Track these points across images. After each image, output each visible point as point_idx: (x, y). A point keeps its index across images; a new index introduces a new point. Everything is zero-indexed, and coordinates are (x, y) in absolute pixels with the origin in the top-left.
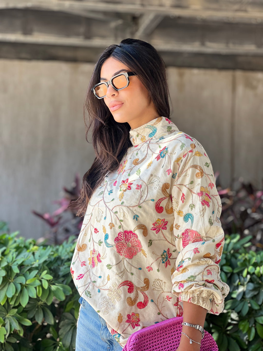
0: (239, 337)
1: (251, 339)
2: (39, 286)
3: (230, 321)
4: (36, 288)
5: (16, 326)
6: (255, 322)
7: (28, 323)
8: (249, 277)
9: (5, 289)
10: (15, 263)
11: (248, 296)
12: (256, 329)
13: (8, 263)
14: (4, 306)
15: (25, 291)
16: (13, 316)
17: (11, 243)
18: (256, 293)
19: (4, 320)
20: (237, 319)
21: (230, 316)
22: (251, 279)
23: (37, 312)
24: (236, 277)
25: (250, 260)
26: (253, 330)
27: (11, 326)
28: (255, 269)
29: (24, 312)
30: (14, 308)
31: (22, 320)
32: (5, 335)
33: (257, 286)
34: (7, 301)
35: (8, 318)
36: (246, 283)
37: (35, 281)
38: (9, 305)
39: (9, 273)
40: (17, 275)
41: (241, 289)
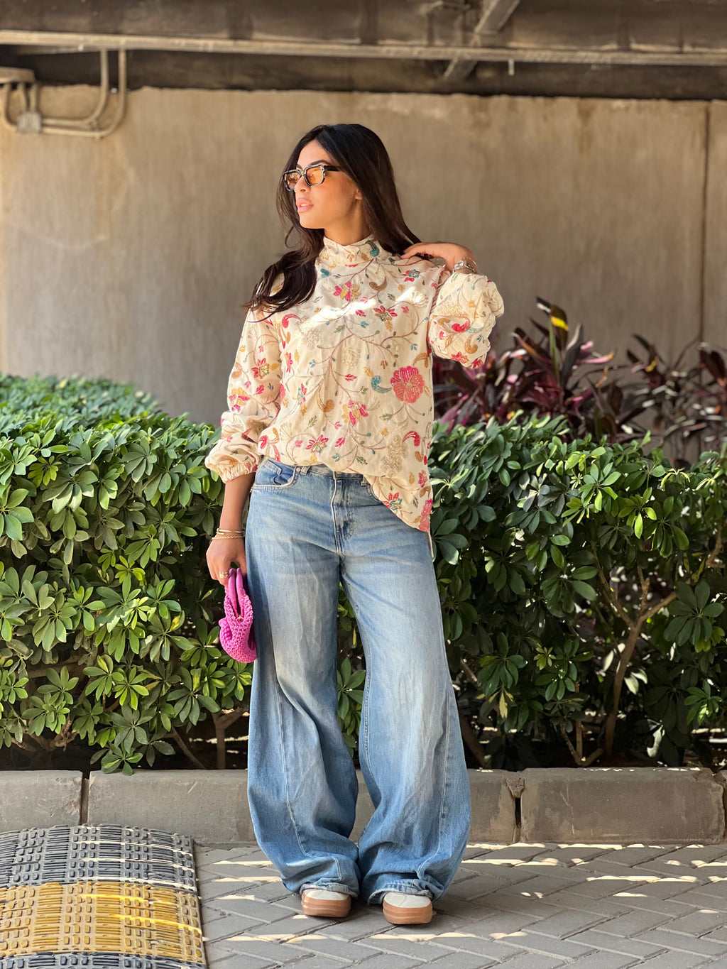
0: (526, 567)
1: (542, 568)
2: (205, 477)
3: (513, 544)
4: (201, 480)
5: (174, 537)
6: (550, 543)
7: (192, 533)
8: (545, 475)
9: (158, 482)
10: (172, 446)
11: (541, 505)
12: (549, 553)
13: (161, 445)
14: (156, 507)
15: (186, 485)
16: (170, 523)
17: (173, 426)
18: (553, 500)
19: (157, 529)
20: (522, 539)
21: (513, 537)
22: (547, 478)
23: (206, 519)
24: (527, 475)
25: (549, 451)
26: (545, 556)
27: (166, 536)
28: (557, 464)
29: (185, 517)
30: (171, 510)
31: (184, 529)
32: (158, 550)
33: (555, 489)
34: (161, 500)
35: (163, 526)
36: (540, 485)
37: (200, 471)
38: (164, 506)
39: (164, 460)
40: (175, 461)
41: (532, 494)
